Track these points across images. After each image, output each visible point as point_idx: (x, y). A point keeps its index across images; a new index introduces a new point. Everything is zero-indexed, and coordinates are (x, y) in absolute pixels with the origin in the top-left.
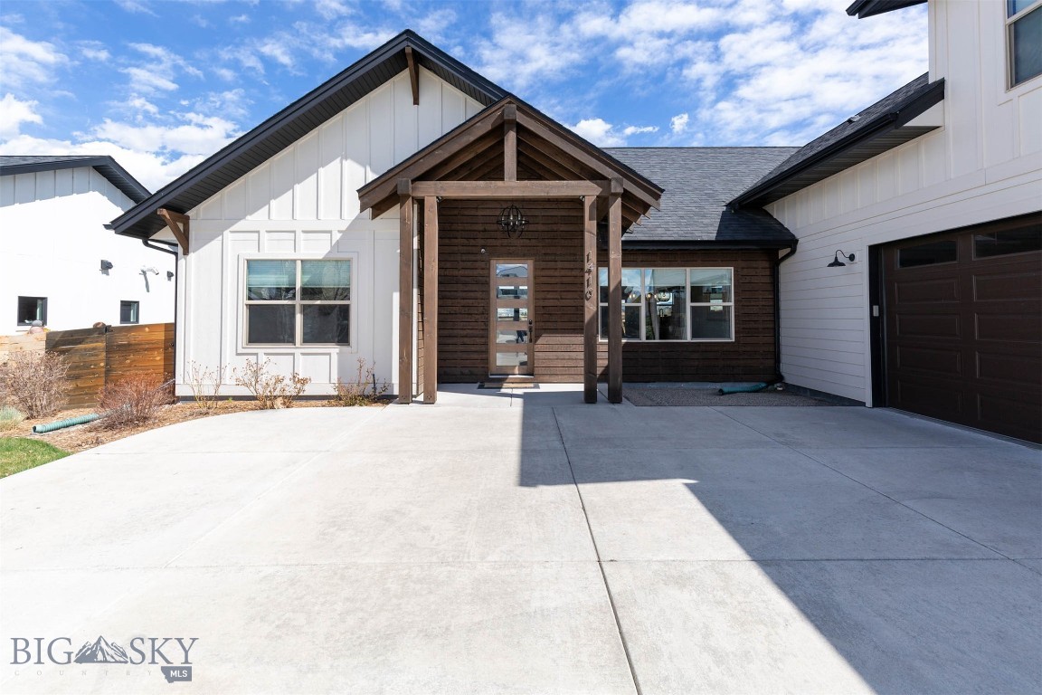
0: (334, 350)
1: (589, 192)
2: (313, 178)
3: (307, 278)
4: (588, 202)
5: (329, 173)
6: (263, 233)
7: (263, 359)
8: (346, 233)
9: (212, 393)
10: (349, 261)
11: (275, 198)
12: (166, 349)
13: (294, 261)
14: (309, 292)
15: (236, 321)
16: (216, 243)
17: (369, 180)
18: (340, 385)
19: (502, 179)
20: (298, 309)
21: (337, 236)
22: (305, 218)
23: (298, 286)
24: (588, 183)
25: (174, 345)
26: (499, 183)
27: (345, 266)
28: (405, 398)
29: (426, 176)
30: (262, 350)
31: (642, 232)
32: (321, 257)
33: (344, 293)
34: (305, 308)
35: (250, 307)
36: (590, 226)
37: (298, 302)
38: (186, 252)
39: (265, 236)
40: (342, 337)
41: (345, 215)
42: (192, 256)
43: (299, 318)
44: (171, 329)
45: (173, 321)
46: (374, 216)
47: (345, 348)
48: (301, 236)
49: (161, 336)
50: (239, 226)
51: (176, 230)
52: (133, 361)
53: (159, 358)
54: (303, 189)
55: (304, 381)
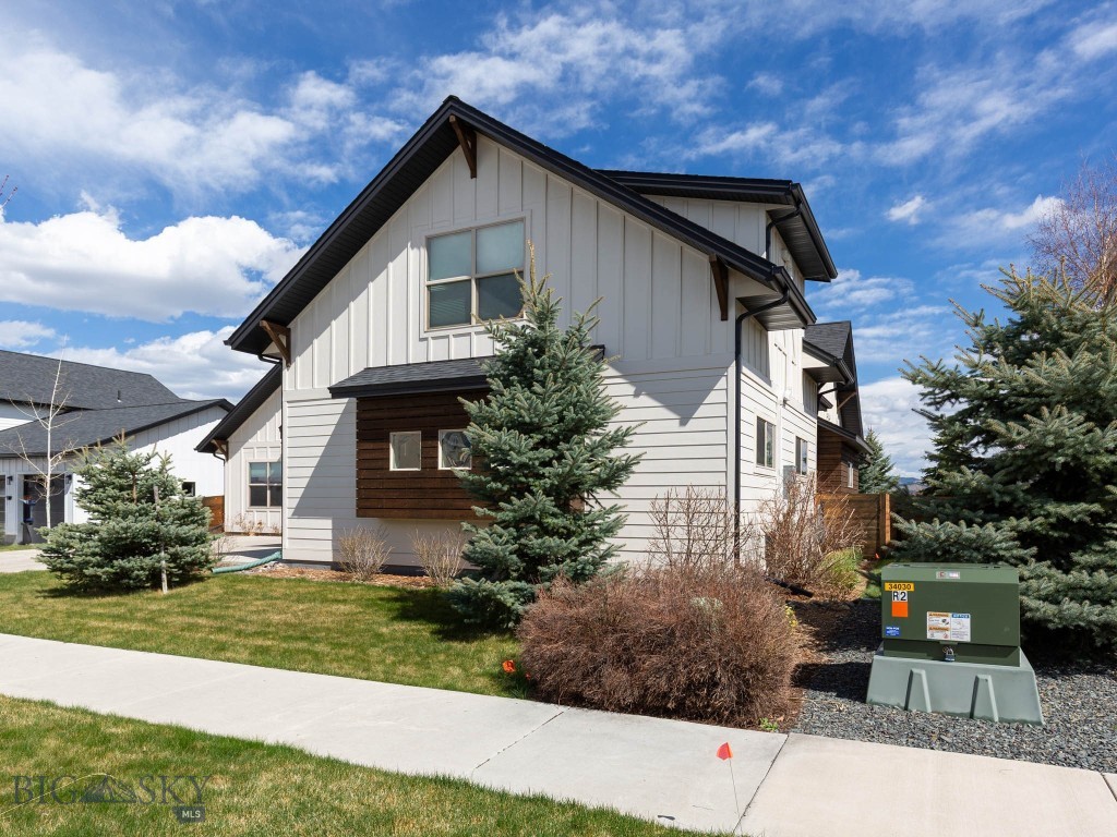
3: (271, 472)
6: (255, 449)
7: (255, 513)
12: (221, 508)
13: (267, 463)
14: (272, 479)
15: (246, 495)
16: (238, 454)
20: (268, 488)
22: (270, 439)
23: (268, 476)
25: (224, 507)
30: (255, 509)
32: (276, 461)
34: (271, 488)
35: (251, 487)
37: (268, 485)
38: (228, 459)
39: (256, 451)
42: (230, 460)
43: (269, 493)
45: (223, 495)
48: (269, 450)
50: (246, 446)
51: (221, 450)
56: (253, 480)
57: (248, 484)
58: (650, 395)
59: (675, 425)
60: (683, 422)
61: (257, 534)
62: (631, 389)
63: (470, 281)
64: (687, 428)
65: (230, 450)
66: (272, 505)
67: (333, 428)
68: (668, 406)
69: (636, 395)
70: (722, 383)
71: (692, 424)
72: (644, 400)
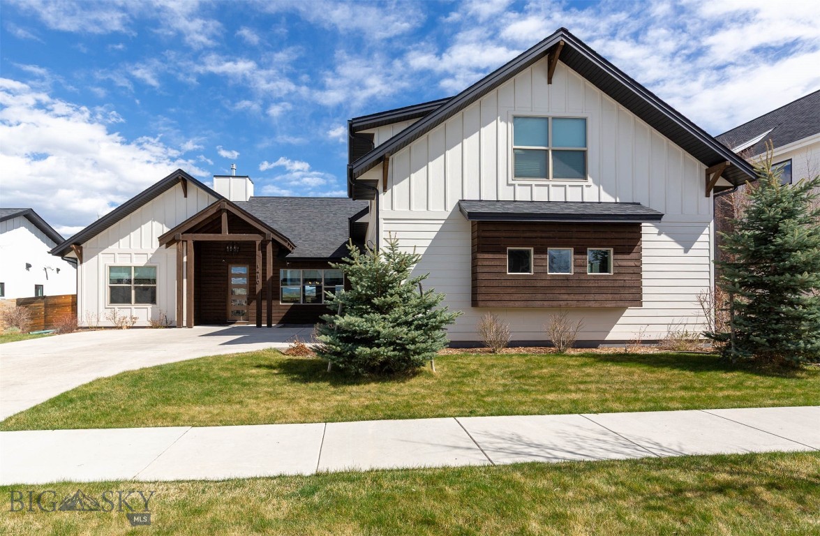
0: (149, 306)
1: (258, 239)
2: (139, 230)
3: (137, 274)
4: (258, 243)
5: (146, 227)
6: (116, 254)
7: (116, 309)
8: (154, 255)
9: (95, 326)
10: (155, 267)
11: (122, 238)
12: (72, 306)
13: (131, 267)
14: (137, 281)
15: (105, 294)
16: (95, 259)
17: (165, 232)
18: (153, 321)
19: (221, 233)
20: (133, 288)
21: (150, 256)
22: (135, 247)
23: (133, 278)
24: (257, 235)
25: (76, 304)
26: (220, 235)
27: (153, 269)
28: (179, 325)
29: (188, 232)
30: (116, 306)
31: (298, 253)
32: (143, 265)
33: (154, 281)
34: (136, 288)
35: (111, 287)
36: (259, 253)
37: (133, 285)
38: (81, 263)
39: (117, 256)
40: (153, 300)
41: (154, 246)
42: (84, 264)
43: (133, 292)
44: (75, 297)
45: (75, 293)
46: (167, 247)
47: (154, 305)
48: (134, 256)
49: (70, 300)
50: (105, 251)
51: (77, 253)
52: (58, 311)
53: (69, 310)
54: (134, 235)
55: (135, 318)
56: (112, 281)
57: (108, 284)
58: (667, 234)
59: (681, 252)
60: (686, 251)
61: (129, 328)
62: (656, 231)
63: (547, 151)
64: (688, 254)
65: (84, 255)
66: (137, 301)
67: (430, 241)
68: (677, 241)
69: (659, 234)
70: (706, 231)
71: (691, 252)
72: (664, 237)
